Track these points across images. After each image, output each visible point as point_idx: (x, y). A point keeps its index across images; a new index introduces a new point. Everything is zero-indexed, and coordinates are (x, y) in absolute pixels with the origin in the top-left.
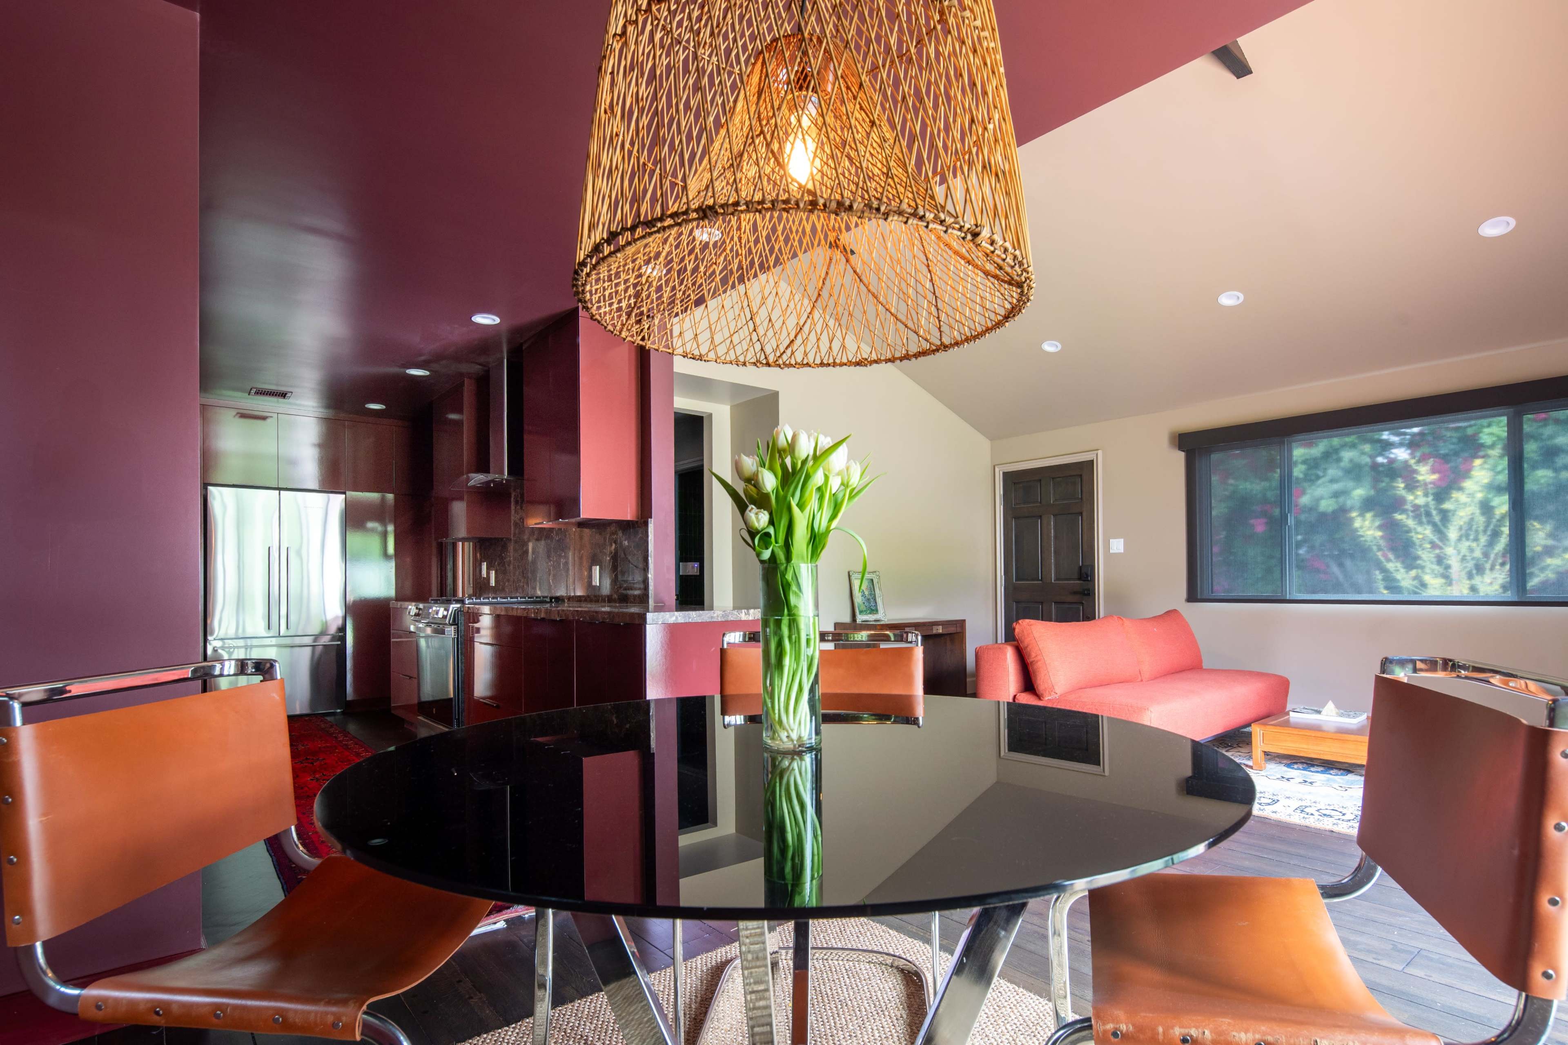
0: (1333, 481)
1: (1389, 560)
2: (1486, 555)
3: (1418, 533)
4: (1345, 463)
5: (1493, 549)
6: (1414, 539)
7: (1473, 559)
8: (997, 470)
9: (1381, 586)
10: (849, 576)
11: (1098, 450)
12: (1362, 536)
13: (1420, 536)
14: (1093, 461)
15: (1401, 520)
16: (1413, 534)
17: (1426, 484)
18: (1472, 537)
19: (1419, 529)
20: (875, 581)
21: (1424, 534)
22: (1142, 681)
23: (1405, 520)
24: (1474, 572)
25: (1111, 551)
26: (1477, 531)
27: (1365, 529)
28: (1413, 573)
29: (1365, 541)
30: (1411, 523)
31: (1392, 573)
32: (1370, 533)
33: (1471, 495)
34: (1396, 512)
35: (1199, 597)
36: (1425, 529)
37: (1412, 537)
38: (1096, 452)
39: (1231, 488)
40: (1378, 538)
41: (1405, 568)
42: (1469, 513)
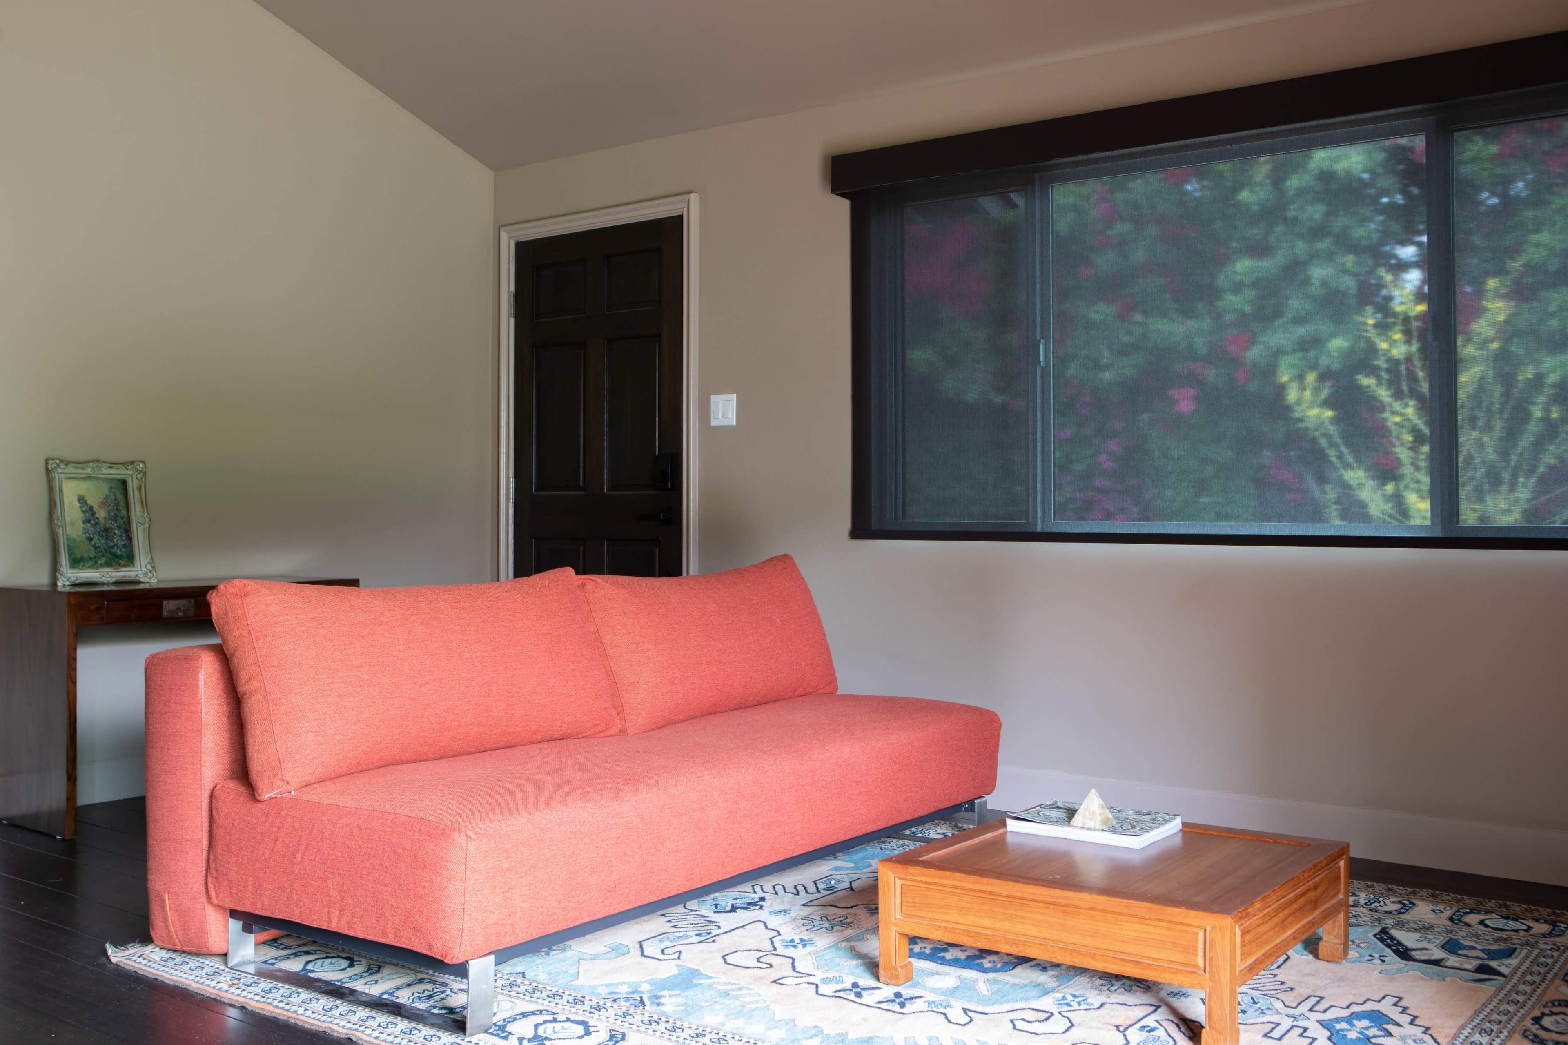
0: (1299, 320)
1: (1347, 466)
2: (1505, 454)
3: (1394, 413)
4: (1315, 288)
5: (1515, 445)
6: (1389, 424)
7: (1483, 462)
8: (504, 236)
9: (1333, 512)
10: (48, 471)
11: (690, 192)
12: (1301, 420)
13: (1397, 419)
14: (682, 216)
15: (1368, 387)
16: (1387, 415)
17: (1407, 320)
18: (1480, 423)
19: (1397, 406)
20: (132, 485)
21: (1402, 415)
22: (623, 732)
23: (1374, 387)
24: (1486, 487)
25: (714, 423)
26: (1488, 410)
27: (1304, 406)
28: (1390, 488)
29: (1306, 429)
30: (1384, 394)
31: (1352, 489)
32: (1314, 412)
33: (1484, 344)
34: (1358, 374)
35: (875, 527)
36: (1406, 405)
37: (1385, 419)
38: (685, 197)
39: (1138, 330)
40: (1327, 422)
41: (1374, 478)
42: (1478, 376)
